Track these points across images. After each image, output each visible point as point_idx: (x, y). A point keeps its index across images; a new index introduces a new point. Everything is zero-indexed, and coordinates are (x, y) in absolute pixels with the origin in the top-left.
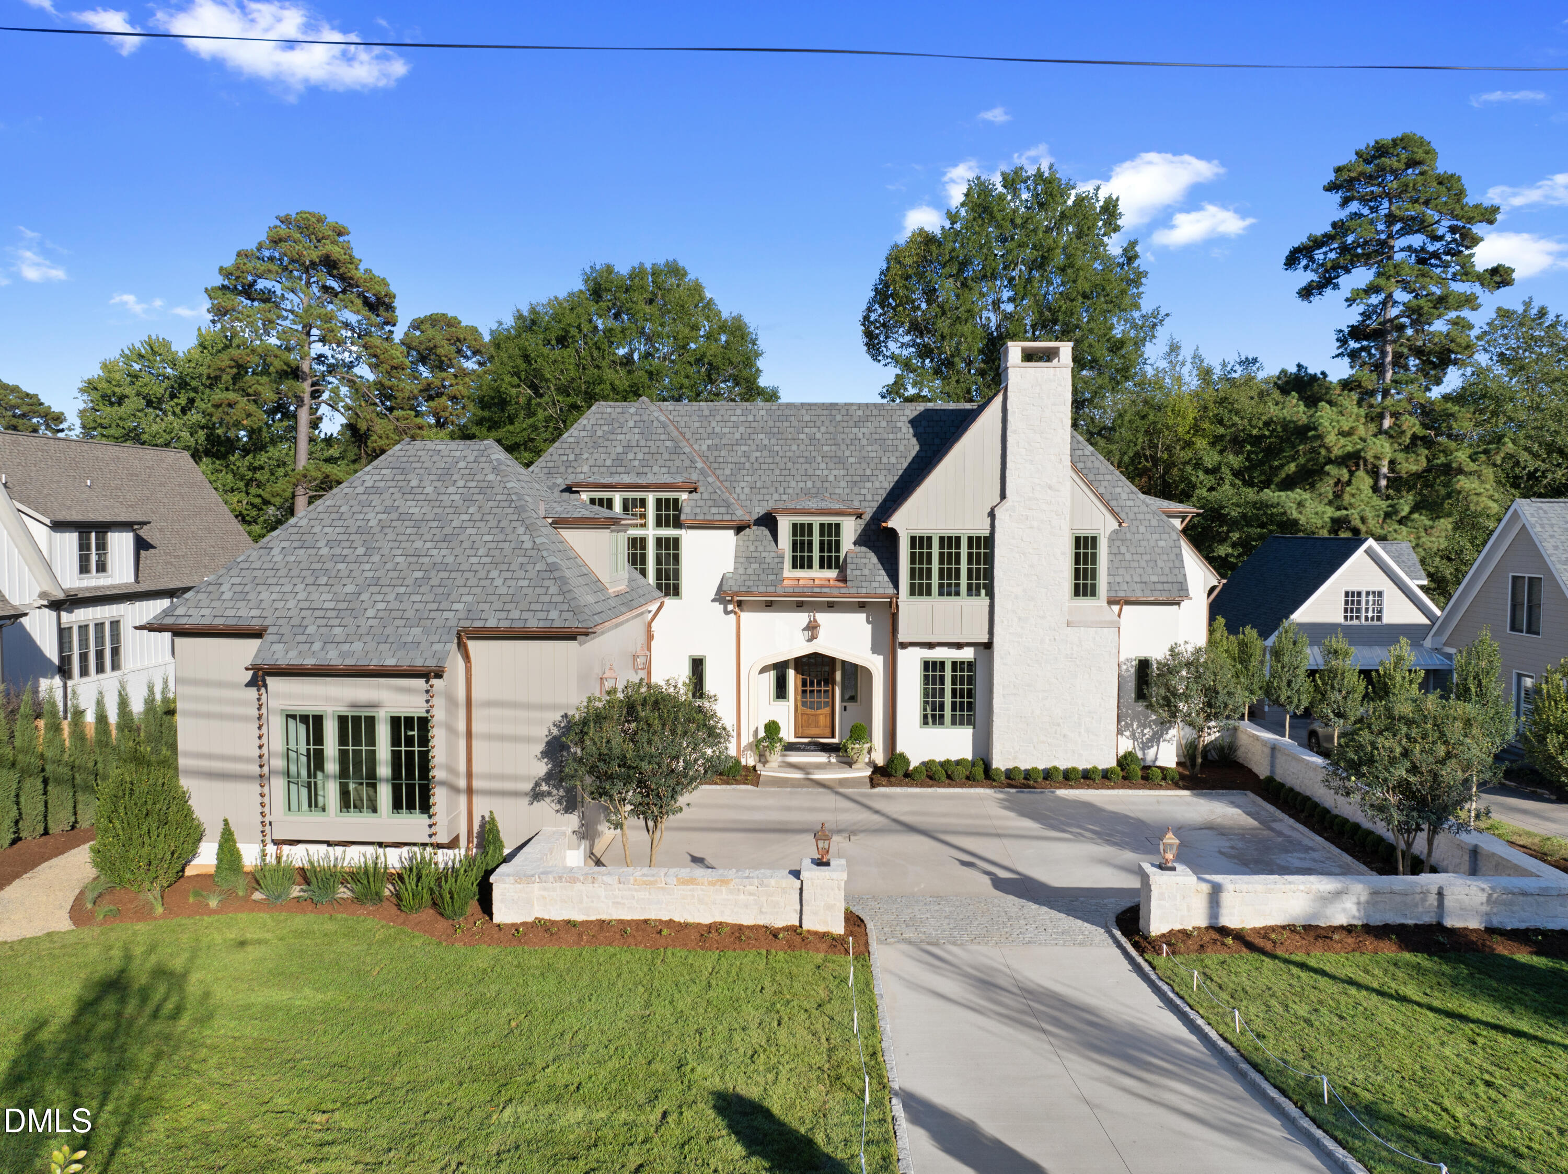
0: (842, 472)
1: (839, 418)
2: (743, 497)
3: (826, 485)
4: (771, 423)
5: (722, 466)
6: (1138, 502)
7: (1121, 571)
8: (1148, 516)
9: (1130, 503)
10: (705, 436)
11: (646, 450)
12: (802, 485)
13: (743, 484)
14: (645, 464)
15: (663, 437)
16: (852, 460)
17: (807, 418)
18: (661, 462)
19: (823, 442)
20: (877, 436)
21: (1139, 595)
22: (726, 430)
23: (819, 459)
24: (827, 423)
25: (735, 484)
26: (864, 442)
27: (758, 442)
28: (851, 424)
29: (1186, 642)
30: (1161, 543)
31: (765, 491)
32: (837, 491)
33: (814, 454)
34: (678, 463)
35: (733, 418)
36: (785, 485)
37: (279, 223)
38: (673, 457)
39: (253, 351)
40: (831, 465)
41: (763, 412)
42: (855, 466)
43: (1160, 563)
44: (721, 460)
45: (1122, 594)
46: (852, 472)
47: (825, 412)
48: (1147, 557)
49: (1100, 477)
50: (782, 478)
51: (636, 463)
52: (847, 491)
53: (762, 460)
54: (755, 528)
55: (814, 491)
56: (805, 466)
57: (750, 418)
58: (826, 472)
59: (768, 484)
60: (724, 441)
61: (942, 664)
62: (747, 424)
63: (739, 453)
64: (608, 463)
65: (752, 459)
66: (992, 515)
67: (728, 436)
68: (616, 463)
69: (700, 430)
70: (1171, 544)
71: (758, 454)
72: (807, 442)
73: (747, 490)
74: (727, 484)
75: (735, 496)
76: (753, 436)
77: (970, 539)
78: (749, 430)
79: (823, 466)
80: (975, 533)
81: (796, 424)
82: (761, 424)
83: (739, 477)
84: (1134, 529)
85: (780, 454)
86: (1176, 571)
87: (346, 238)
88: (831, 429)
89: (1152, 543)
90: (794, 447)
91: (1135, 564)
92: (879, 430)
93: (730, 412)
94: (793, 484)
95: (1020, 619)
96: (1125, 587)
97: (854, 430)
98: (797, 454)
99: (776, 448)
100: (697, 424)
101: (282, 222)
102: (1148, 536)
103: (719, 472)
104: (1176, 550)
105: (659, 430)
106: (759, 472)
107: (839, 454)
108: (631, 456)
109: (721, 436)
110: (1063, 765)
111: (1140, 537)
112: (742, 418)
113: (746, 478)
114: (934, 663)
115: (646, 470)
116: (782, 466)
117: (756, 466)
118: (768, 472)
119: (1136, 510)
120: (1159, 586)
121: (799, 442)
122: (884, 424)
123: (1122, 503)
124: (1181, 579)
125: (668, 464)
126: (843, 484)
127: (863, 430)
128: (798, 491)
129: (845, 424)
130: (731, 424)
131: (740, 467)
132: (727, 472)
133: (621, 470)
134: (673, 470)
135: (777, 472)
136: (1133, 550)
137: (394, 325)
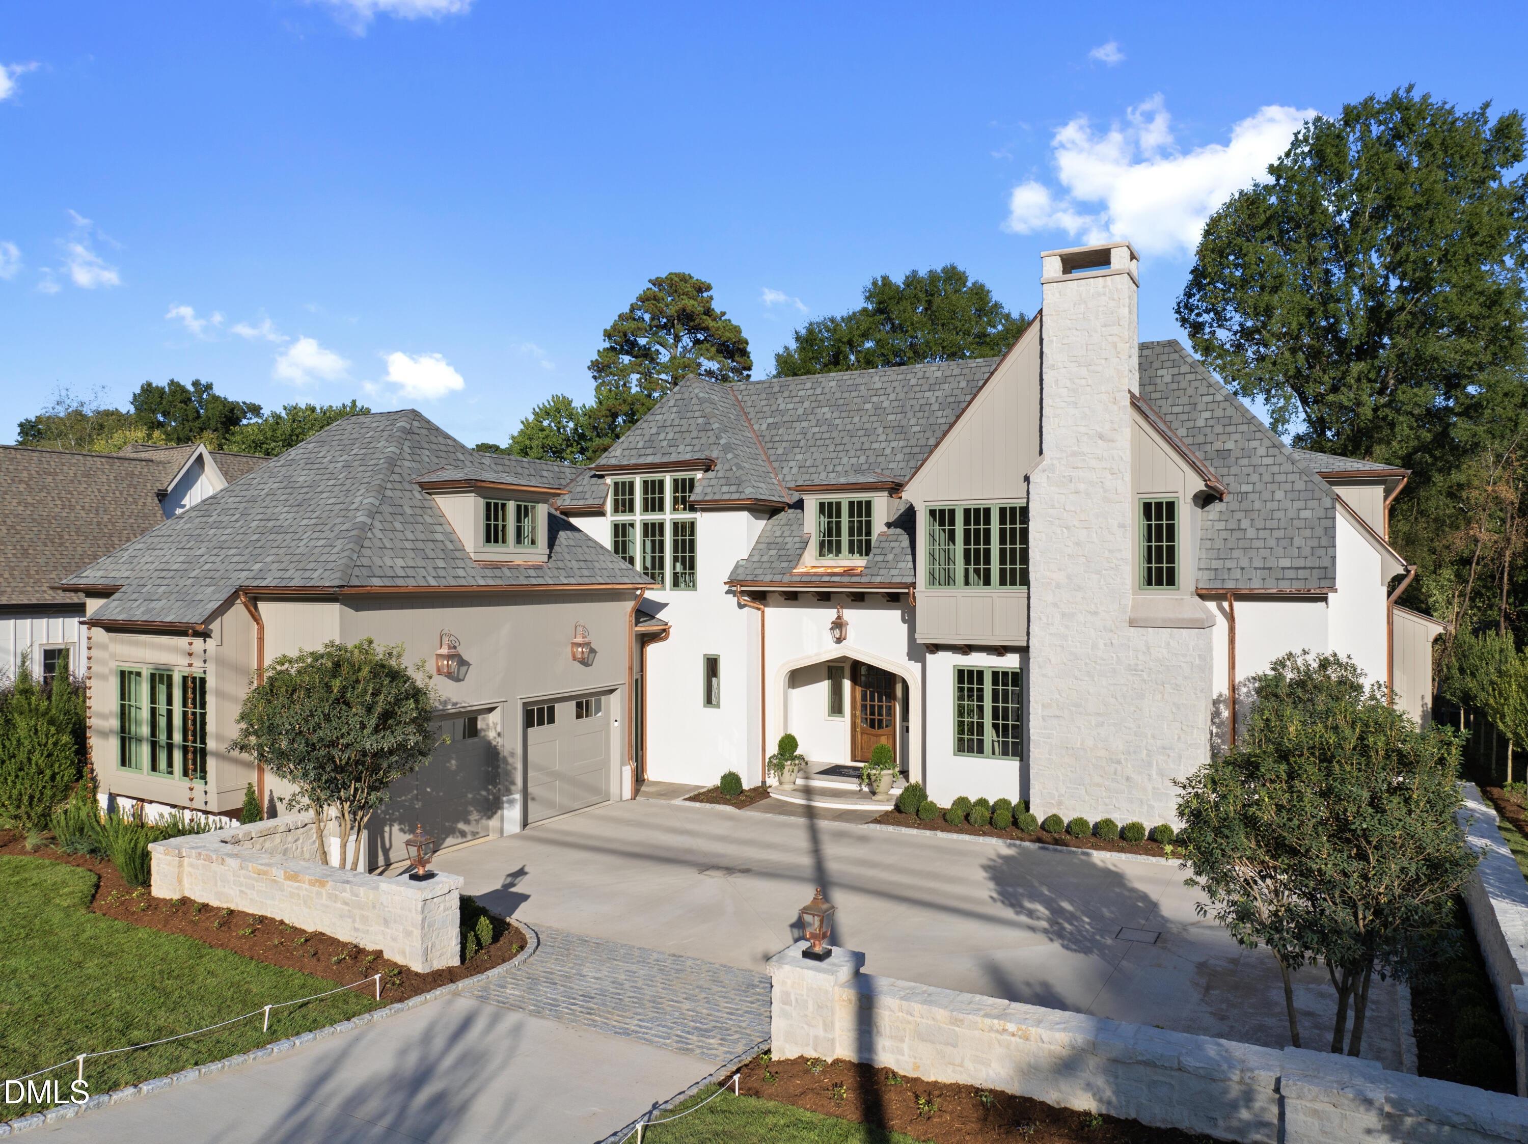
0: (902, 443)
1: (913, 382)
2: (788, 478)
3: (880, 459)
4: (838, 395)
5: (777, 445)
6: (1280, 459)
7: (1236, 553)
8: (1291, 477)
9: (1269, 461)
10: (769, 414)
11: (677, 429)
12: (854, 460)
13: (792, 464)
14: (673, 444)
15: (697, 414)
16: (917, 429)
17: (878, 385)
18: (688, 441)
19: (889, 410)
20: (952, 399)
21: (1256, 585)
22: (790, 406)
23: (880, 430)
24: (898, 389)
25: (784, 464)
26: (936, 407)
27: (819, 417)
28: (925, 387)
29: (1305, 652)
30: (1306, 514)
31: (813, 470)
32: (891, 466)
33: (875, 425)
34: (703, 441)
35: (801, 393)
36: (836, 461)
37: (651, 286)
38: (702, 434)
39: (625, 401)
40: (891, 437)
41: (833, 384)
42: (917, 436)
43: (1298, 541)
44: (777, 438)
45: (1230, 585)
46: (913, 442)
47: (900, 377)
48: (1280, 534)
49: (1232, 429)
50: (834, 455)
51: (665, 443)
52: (902, 465)
53: (818, 436)
54: (790, 511)
55: (865, 467)
56: (865, 439)
57: (819, 391)
58: (883, 445)
59: (818, 462)
60: (785, 419)
61: (980, 674)
62: (813, 398)
63: (797, 431)
64: (640, 445)
65: (809, 436)
66: (1027, 479)
67: (790, 412)
68: (648, 444)
69: (766, 409)
70: (1321, 513)
71: (816, 430)
72: (872, 412)
73: (795, 470)
74: (776, 465)
75: (780, 477)
76: (816, 411)
77: (1003, 511)
78: (813, 405)
79: (882, 437)
80: (1008, 504)
81: (864, 392)
82: (827, 397)
83: (790, 456)
84: (1266, 495)
85: (840, 428)
86: (1321, 552)
87: (709, 294)
88: (902, 396)
89: (1291, 514)
90: (856, 419)
91: (1260, 544)
92: (956, 392)
93: (799, 387)
94: (845, 460)
95: (1063, 615)
96: (1237, 574)
97: (927, 394)
98: (857, 427)
99: (837, 421)
100: (764, 403)
101: (654, 284)
102: (1288, 504)
103: (771, 452)
104: (1328, 523)
105: (696, 408)
106: (813, 449)
107: (904, 423)
108: (662, 436)
109: (782, 413)
110: (1121, 820)
111: (1275, 505)
112: (810, 392)
113: (799, 457)
114: (971, 672)
115: (672, 449)
116: (838, 441)
117: (810, 443)
118: (822, 449)
119: (1276, 469)
120: (1291, 574)
121: (863, 413)
122: (963, 384)
123: (1256, 461)
124: (1326, 562)
125: (695, 442)
126: (900, 457)
127: (937, 393)
128: (848, 468)
129: (918, 389)
130: (797, 399)
131: (795, 444)
132: (780, 451)
133: (649, 451)
134: (697, 448)
135: (832, 448)
136: (1259, 524)
137: (749, 369)
